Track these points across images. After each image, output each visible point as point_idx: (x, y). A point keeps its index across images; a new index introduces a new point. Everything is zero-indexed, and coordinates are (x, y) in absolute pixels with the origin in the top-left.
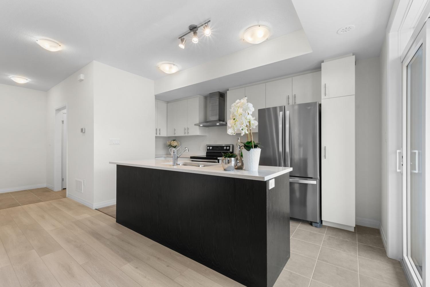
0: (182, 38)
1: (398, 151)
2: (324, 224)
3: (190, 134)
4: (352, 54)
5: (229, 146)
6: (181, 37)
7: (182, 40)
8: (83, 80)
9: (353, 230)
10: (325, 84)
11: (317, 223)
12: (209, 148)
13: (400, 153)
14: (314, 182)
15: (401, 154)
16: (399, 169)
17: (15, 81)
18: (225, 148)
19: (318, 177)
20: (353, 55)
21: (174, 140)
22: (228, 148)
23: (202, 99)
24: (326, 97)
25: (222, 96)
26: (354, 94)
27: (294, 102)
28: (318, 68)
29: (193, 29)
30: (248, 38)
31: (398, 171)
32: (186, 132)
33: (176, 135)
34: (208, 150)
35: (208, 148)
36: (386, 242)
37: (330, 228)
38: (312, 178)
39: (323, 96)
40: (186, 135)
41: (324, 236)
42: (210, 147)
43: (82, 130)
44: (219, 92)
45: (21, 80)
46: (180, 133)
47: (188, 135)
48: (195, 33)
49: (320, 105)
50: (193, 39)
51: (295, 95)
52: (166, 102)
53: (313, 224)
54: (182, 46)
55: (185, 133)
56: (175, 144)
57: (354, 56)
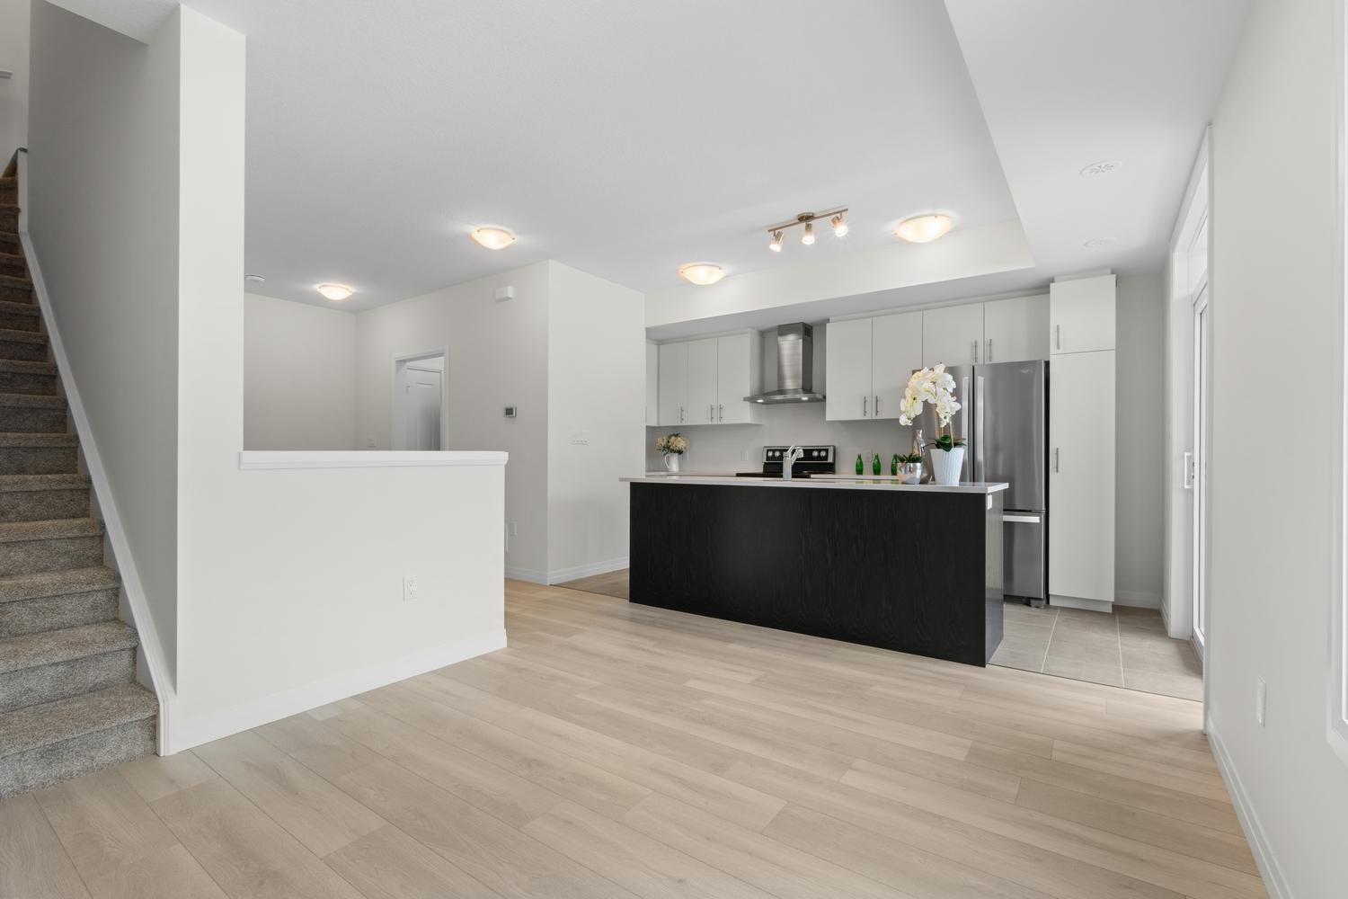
0: (776, 232)
1: (1186, 454)
2: (1052, 602)
3: (724, 422)
4: (1110, 271)
5: (827, 451)
6: (774, 230)
7: (777, 237)
8: (510, 298)
9: (1109, 609)
10: (1058, 326)
11: (1040, 599)
12: (773, 455)
13: (1189, 458)
14: (1035, 519)
15: (1191, 459)
16: (1188, 484)
17: (326, 296)
18: (815, 454)
19: (1044, 508)
20: (1112, 273)
21: (676, 436)
22: (823, 454)
23: (757, 338)
24: (1060, 351)
25: (809, 332)
26: (1114, 348)
27: (987, 354)
28: (1042, 288)
29: (806, 218)
30: (908, 232)
31: (1186, 487)
32: (715, 416)
33: (684, 424)
34: (768, 458)
35: (770, 454)
36: (1167, 615)
37: (1064, 609)
38: (1030, 511)
39: (1053, 350)
40: (715, 422)
41: (1056, 617)
42: (774, 451)
43: (509, 412)
44: (803, 324)
45: (336, 291)
46: (697, 417)
47: (719, 423)
48: (808, 227)
49: (1047, 364)
50: (804, 239)
51: (991, 341)
52: (654, 340)
53: (1032, 602)
54: (776, 247)
55: (712, 418)
56: (680, 443)
57: (1114, 276)
